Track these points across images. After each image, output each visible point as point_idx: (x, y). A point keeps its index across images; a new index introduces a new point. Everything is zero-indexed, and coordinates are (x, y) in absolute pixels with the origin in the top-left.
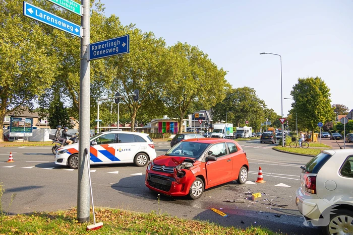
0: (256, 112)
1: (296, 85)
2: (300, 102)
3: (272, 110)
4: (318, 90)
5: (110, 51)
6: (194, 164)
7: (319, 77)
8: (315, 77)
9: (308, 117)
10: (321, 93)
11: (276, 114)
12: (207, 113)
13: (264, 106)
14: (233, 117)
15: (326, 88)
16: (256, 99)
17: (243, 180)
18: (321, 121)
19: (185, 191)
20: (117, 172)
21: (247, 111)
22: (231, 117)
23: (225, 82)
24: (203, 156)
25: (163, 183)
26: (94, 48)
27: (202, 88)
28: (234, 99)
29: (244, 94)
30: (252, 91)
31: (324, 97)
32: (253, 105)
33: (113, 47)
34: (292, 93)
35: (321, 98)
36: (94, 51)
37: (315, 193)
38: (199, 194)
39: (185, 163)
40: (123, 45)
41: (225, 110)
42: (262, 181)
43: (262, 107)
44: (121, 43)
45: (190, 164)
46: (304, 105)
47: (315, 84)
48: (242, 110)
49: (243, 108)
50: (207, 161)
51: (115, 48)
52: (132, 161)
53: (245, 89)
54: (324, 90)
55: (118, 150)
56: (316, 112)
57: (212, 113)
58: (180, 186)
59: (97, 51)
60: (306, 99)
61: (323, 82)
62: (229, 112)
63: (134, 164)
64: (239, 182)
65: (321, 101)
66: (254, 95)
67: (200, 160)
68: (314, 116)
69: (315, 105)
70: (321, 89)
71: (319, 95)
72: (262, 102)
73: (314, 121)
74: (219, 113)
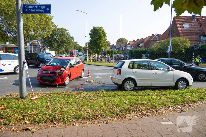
0: (69, 43)
1: (92, 30)
2: (93, 39)
3: (76, 42)
4: (101, 34)
5: (39, 11)
6: (66, 69)
7: (102, 27)
8: (100, 27)
9: (97, 47)
10: (103, 35)
11: (78, 44)
12: (39, 42)
13: (74, 40)
14: (56, 46)
15: (105, 33)
16: (69, 36)
17: (82, 76)
18: (103, 49)
19: (63, 82)
20: (6, 78)
21: (64, 42)
22: (55, 46)
23: (52, 23)
24: (68, 65)
25: (51, 79)
26: (27, 7)
27: (38, 26)
28: (56, 35)
29: (62, 32)
30: (67, 31)
31: (104, 37)
32: (67, 39)
33: (40, 9)
34: (90, 34)
35: (103, 38)
36: (26, 8)
37: (121, 75)
38: (68, 83)
39: (61, 69)
40: (47, 9)
41: (51, 41)
42: (90, 76)
43: (72, 40)
44: (46, 8)
45: (63, 69)
46: (95, 41)
47: (100, 30)
48: (61, 42)
49: (62, 40)
50: (70, 68)
51: (42, 10)
52: (13, 71)
53: (62, 29)
54: (104, 34)
55: (2, 65)
56: (101, 44)
57: (42, 43)
58: (61, 80)
59: (29, 9)
60: (96, 38)
61: (104, 30)
62: (54, 43)
63: (14, 73)
64: (81, 77)
65: (103, 39)
66: (68, 33)
67: (67, 67)
68: (99, 47)
69: (100, 41)
70: (103, 33)
71: (102, 36)
72: (72, 38)
73: (99, 49)
74: (46, 43)
